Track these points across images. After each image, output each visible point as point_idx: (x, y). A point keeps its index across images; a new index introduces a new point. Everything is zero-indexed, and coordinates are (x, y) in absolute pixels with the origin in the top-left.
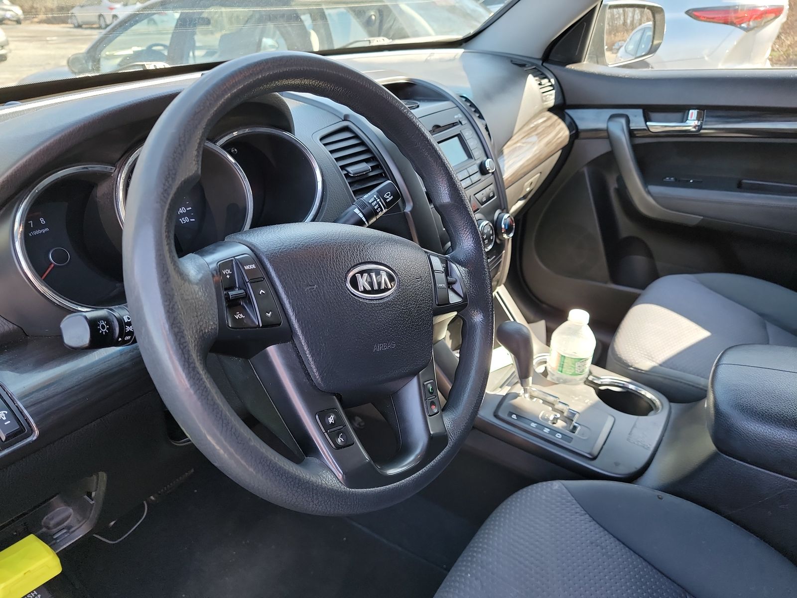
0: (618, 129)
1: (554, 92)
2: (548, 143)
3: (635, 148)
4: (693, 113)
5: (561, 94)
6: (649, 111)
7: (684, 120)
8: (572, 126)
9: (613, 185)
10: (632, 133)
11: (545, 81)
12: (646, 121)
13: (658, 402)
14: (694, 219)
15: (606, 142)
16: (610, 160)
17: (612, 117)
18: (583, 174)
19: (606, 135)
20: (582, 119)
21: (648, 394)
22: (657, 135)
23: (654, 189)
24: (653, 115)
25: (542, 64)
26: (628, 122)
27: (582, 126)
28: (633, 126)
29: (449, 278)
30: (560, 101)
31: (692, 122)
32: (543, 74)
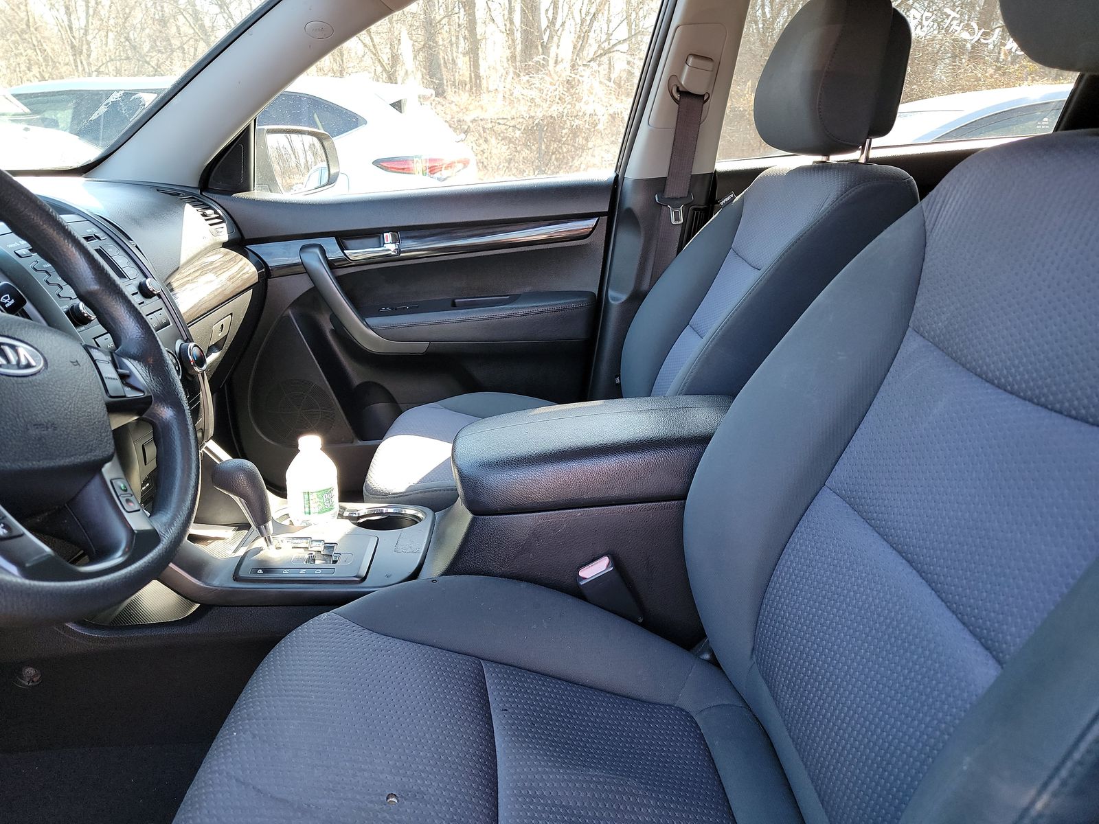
0: (313, 260)
1: (224, 225)
2: (230, 279)
3: (340, 280)
4: (388, 236)
5: (234, 226)
6: (343, 238)
7: (381, 244)
8: (260, 264)
9: (327, 327)
10: (332, 265)
11: (209, 212)
12: (342, 250)
13: (420, 515)
14: (421, 347)
15: (305, 276)
16: (315, 296)
17: (303, 248)
18: (289, 316)
19: (301, 269)
20: (270, 254)
21: (410, 511)
22: (359, 264)
23: (372, 321)
24: (349, 243)
25: (201, 194)
26: (323, 252)
27: (271, 263)
28: (330, 256)
29: (119, 370)
30: (236, 235)
31: (390, 247)
32: (204, 204)
